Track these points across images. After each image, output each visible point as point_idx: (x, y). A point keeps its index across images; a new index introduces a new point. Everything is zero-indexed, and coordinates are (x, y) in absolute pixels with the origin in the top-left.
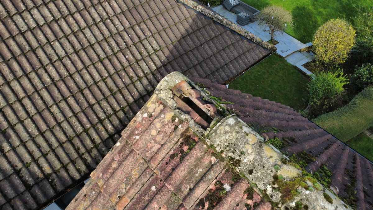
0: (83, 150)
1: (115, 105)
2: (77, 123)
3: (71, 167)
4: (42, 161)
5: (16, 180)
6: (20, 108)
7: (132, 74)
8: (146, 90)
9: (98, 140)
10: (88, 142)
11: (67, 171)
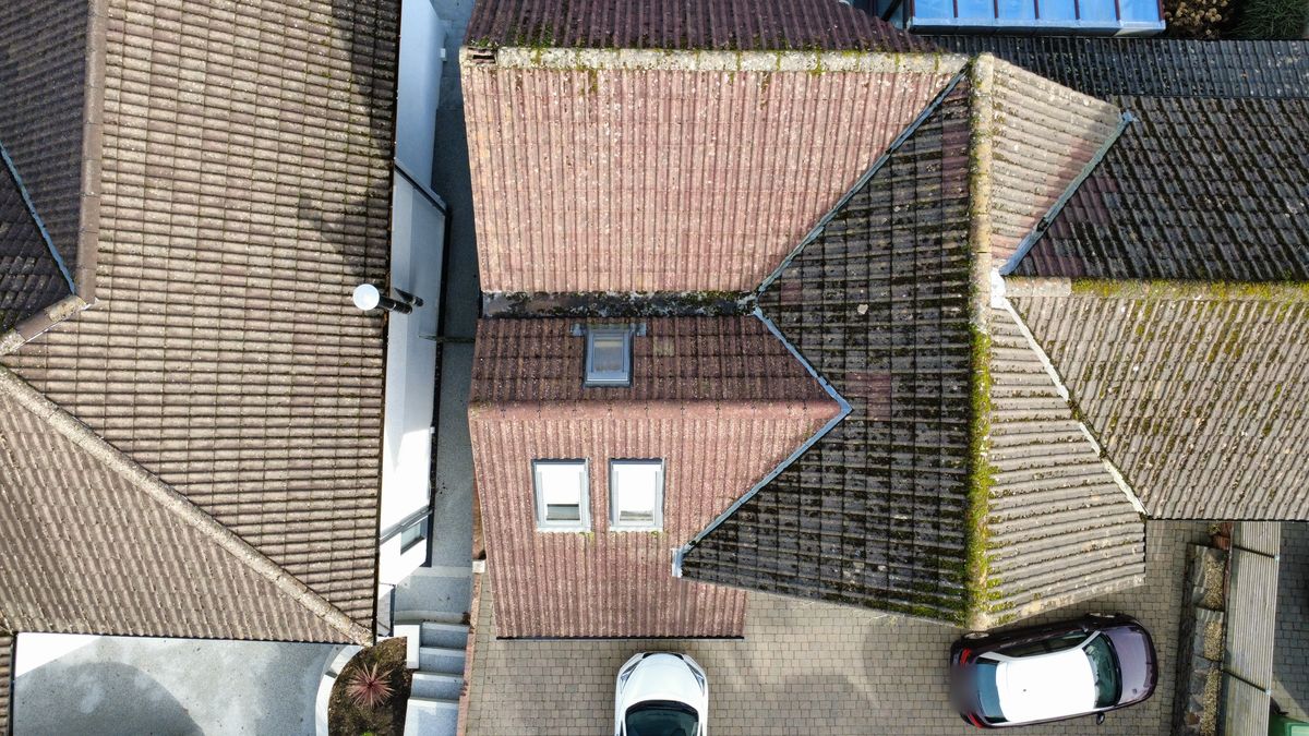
0: (365, 150)
1: (342, 85)
2: (336, 134)
3: (373, 172)
4: (350, 188)
5: (354, 218)
6: (287, 167)
7: (320, 39)
8: (349, 40)
9: (367, 130)
10: (361, 139)
11: (374, 177)
